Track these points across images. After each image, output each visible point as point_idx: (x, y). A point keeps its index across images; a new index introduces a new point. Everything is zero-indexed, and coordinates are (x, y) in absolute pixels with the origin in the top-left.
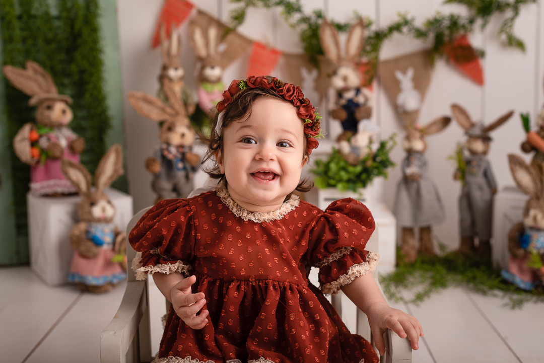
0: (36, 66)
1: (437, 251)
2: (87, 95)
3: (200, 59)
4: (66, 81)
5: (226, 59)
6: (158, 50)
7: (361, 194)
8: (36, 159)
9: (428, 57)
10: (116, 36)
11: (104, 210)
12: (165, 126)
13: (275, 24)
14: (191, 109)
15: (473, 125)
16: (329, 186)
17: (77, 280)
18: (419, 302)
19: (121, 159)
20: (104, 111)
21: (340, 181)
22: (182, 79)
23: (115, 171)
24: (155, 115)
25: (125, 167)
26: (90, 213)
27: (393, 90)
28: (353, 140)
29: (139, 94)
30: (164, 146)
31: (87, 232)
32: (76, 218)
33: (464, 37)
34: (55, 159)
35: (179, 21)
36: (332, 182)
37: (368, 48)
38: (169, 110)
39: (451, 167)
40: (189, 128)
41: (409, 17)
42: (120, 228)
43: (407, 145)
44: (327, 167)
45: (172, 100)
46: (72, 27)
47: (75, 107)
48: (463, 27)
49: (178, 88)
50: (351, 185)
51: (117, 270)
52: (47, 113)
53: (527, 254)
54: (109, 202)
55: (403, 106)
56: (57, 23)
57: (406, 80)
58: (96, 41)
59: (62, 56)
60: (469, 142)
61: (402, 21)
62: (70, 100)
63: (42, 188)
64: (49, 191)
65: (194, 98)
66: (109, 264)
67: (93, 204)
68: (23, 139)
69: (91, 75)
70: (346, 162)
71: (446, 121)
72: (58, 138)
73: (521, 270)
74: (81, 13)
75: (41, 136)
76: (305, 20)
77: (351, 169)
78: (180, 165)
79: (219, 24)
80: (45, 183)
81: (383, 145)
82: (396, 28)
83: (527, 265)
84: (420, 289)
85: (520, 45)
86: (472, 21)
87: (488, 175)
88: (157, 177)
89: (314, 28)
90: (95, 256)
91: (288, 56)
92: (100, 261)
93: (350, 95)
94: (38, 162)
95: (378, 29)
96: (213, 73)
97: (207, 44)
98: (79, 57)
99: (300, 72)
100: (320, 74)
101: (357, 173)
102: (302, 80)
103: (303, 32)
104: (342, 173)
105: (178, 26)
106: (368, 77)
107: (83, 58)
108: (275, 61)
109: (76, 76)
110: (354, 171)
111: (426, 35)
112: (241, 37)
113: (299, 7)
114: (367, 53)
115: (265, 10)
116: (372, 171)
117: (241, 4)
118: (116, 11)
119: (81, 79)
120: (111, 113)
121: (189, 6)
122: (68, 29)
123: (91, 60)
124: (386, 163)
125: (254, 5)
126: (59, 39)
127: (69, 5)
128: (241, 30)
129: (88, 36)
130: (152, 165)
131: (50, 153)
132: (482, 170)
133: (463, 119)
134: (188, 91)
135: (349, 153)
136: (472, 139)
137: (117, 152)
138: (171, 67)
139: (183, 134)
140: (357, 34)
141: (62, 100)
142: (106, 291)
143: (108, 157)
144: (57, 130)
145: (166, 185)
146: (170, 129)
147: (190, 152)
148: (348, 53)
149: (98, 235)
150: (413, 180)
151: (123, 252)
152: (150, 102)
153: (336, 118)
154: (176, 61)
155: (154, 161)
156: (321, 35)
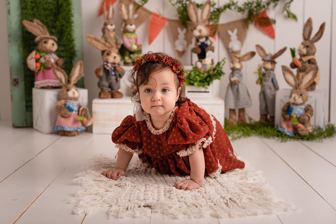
0: (38, 21)
1: (248, 122)
2: (65, 38)
3: (124, 21)
4: (54, 31)
5: (138, 22)
6: (102, 16)
7: (206, 89)
8: (38, 69)
9: (245, 23)
10: (80, 8)
11: (74, 93)
12: (106, 53)
13: (164, 4)
14: (119, 47)
15: (266, 55)
16: (191, 84)
17: (59, 129)
19: (83, 69)
20: (73, 47)
21: (196, 81)
22: (114, 30)
23: (80, 74)
24: (101, 47)
25: (84, 72)
26: (67, 94)
27: (226, 40)
28: (203, 61)
29: (93, 36)
31: (65, 105)
32: (59, 98)
33: (264, 12)
34: (49, 69)
35: (113, 1)
36: (192, 82)
37: (213, 17)
38: (107, 44)
39: (256, 77)
40: (118, 54)
41: (235, 1)
43: (232, 65)
44: (190, 75)
45: (109, 40)
46: (58, 2)
48: (264, 6)
49: (112, 35)
50: (202, 83)
51: (80, 125)
52: (44, 45)
53: (291, 117)
54: (76, 90)
55: (231, 49)
57: (233, 35)
58: (69, 11)
59: (52, 18)
60: (264, 64)
61: (231, 3)
62: (56, 39)
63: (41, 83)
64: (45, 85)
66: (76, 121)
67: (68, 90)
68: (32, 58)
69: (67, 27)
70: (199, 72)
71: (253, 54)
72: (49, 58)
73: (288, 126)
75: (41, 57)
76: (180, 1)
77: (202, 75)
78: (113, 73)
80: (43, 81)
81: (219, 64)
82: (228, 6)
83: (291, 123)
85: (294, 17)
86: (268, 4)
87: (273, 81)
88: (101, 79)
89: (184, 5)
90: (69, 117)
91: (170, 21)
92: (71, 120)
93: (203, 40)
94: (39, 70)
95: (218, 8)
96: (131, 28)
97: (128, 13)
98: (61, 18)
99: (177, 30)
100: (187, 31)
101: (205, 77)
102: (178, 34)
103: (179, 8)
104: (197, 77)
105: (112, 4)
106: (212, 32)
107: (63, 18)
108: (164, 24)
109: (59, 28)
110: (204, 76)
111: (244, 11)
112: (146, 10)
114: (212, 19)
116: (213, 77)
119: (61, 29)
120: (76, 48)
122: (56, 3)
123: (67, 20)
124: (220, 73)
126: (50, 8)
128: (146, 6)
129: (66, 7)
130: (99, 72)
131: (46, 65)
132: (271, 78)
133: (261, 52)
134: (117, 37)
135: (201, 68)
136: (266, 62)
137: (81, 65)
138: (109, 24)
139: (114, 57)
140: (207, 9)
141: (52, 39)
142: (74, 135)
143: (76, 67)
144: (49, 54)
145: (106, 84)
146: (108, 54)
147: (119, 67)
148: (202, 18)
149: (71, 106)
150: (235, 84)
151: (83, 116)
152: (98, 41)
153: (195, 52)
154: (112, 21)
155: (100, 70)
156: (188, 9)
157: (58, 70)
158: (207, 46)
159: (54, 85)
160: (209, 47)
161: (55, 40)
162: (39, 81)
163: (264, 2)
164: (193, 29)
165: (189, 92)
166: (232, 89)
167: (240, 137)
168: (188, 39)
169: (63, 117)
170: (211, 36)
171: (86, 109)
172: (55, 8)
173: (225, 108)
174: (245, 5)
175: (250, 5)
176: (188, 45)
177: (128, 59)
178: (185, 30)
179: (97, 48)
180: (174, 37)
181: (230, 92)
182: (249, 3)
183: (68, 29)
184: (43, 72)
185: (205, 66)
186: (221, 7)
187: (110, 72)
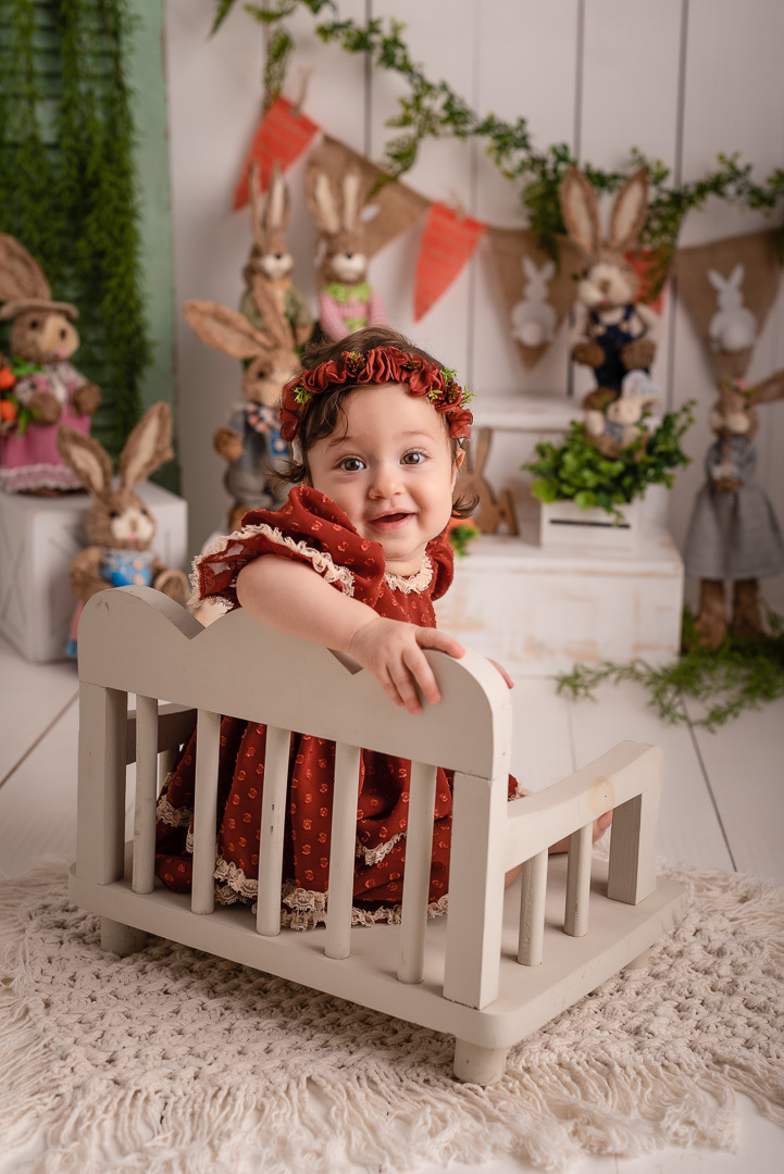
0: (11, 241)
2: (108, 299)
3: (327, 236)
4: (68, 271)
5: (379, 233)
6: (246, 212)
7: (619, 515)
8: (8, 424)
9: (775, 244)
10: (165, 183)
11: (134, 526)
12: (254, 368)
13: (475, 169)
14: (305, 335)
16: (561, 496)
18: (715, 726)
19: (169, 431)
20: (139, 330)
21: (581, 488)
22: (288, 274)
23: (158, 453)
24: (236, 346)
25: (175, 444)
26: (109, 530)
27: (702, 307)
28: (611, 410)
29: (207, 305)
30: (251, 407)
31: (102, 566)
32: (82, 538)
34: (46, 424)
35: (287, 157)
36: (566, 489)
37: (655, 225)
38: (261, 337)
41: (740, 164)
42: (163, 562)
43: (717, 420)
44: (559, 460)
45: (269, 318)
46: (82, 168)
47: (81, 324)
49: (280, 293)
50: (602, 497)
52: (31, 335)
54: (145, 512)
55: (720, 340)
56: (53, 158)
57: (729, 289)
58: (125, 195)
59: (62, 224)
62: (74, 311)
63: (19, 476)
64: (32, 484)
65: (312, 312)
67: (114, 514)
69: (117, 261)
70: (596, 451)
72: (49, 383)
74: (99, 140)
75: (18, 380)
76: (536, 163)
77: (604, 466)
78: (280, 445)
79: (364, 165)
80: (25, 470)
81: (668, 421)
82: (715, 185)
84: (720, 700)
88: (235, 465)
89: (551, 176)
91: (497, 233)
93: (613, 317)
94: (13, 428)
95: (678, 189)
96: (349, 265)
97: (340, 208)
98: (93, 227)
99: (519, 267)
100: (558, 271)
101: (615, 475)
102: (524, 281)
103: (529, 188)
104: (587, 474)
105: (283, 168)
106: (651, 283)
107: (100, 228)
108: (472, 243)
109: (87, 263)
110: (610, 471)
111: (771, 202)
112: (408, 192)
113: (524, 138)
114: (654, 234)
115: (455, 142)
116: (645, 472)
117: (411, 131)
118: (166, 135)
119: (95, 268)
120: (151, 335)
121: (309, 127)
122: (74, 172)
123: (116, 231)
124: (672, 458)
125: (433, 132)
126: (56, 189)
127: (77, 122)
128: (408, 179)
129: (112, 184)
130: (226, 443)
131: (36, 413)
134: (300, 298)
135: (603, 435)
137: (161, 416)
138: (268, 253)
140: (633, 197)
141: (60, 312)
143: (144, 427)
144: (47, 368)
145: (252, 481)
146: (262, 375)
148: (613, 235)
149: (122, 570)
150: (727, 490)
152: (225, 321)
153: (583, 362)
154: (279, 240)
155: (230, 435)
156: (562, 197)
157: (77, 440)
158: (627, 338)
159: (64, 485)
160: (636, 345)
161: (68, 317)
162: (11, 467)
165: (555, 522)
166: (715, 506)
168: (560, 301)
170: (644, 300)
171: (179, 579)
172: (71, 190)
173: (687, 575)
174: (777, 182)
176: (559, 322)
178: (549, 269)
179: (221, 351)
180: (510, 293)
181: (707, 517)
183: (121, 269)
184: (27, 434)
185: (617, 430)
186: (686, 187)
187: (269, 440)
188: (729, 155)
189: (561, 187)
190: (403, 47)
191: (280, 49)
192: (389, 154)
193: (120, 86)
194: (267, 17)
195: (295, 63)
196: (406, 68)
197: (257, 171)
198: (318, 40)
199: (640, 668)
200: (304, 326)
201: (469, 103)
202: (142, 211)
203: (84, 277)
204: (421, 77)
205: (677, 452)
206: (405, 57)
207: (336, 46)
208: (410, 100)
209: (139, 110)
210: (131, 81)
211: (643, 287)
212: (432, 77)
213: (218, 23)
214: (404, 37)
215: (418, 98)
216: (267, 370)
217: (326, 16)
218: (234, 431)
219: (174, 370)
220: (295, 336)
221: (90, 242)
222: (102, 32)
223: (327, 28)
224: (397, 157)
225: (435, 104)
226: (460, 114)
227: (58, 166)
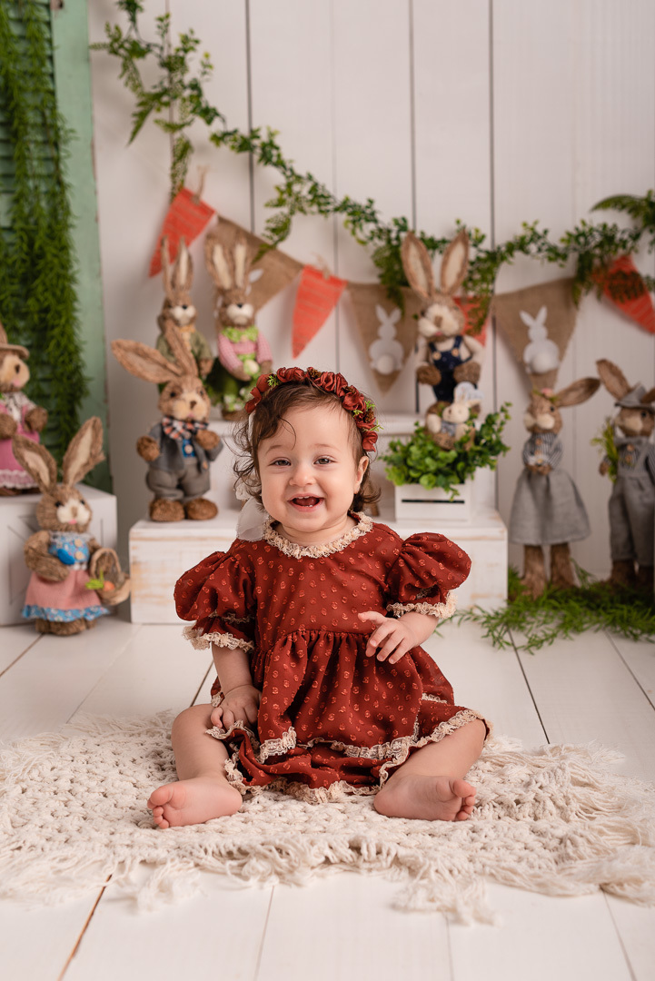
1: (578, 582)
2: (52, 344)
3: (222, 291)
4: (21, 324)
5: (263, 292)
6: (159, 278)
7: (455, 492)
9: (570, 290)
10: (96, 257)
11: (75, 513)
12: (168, 390)
13: (336, 240)
14: (207, 368)
15: (629, 391)
16: (409, 480)
17: (34, 615)
19: (101, 439)
20: (77, 369)
21: (425, 472)
22: (192, 320)
23: (92, 456)
24: (153, 374)
25: (106, 449)
26: (55, 516)
27: (516, 340)
28: (446, 412)
29: (130, 343)
31: (50, 545)
32: (33, 526)
33: (625, 259)
34: (5, 438)
35: (190, 236)
36: (413, 474)
37: (477, 276)
38: (172, 367)
39: (598, 454)
40: (201, 394)
41: (540, 230)
42: (98, 542)
43: (530, 421)
44: (407, 452)
45: (178, 352)
46: (31, 245)
47: (33, 363)
48: (624, 243)
49: (187, 335)
50: (441, 477)
54: (83, 502)
55: (531, 365)
56: (9, 238)
57: (537, 326)
58: (65, 265)
59: (16, 287)
60: (621, 416)
61: (529, 234)
62: (26, 352)
66: (81, 592)
67: (58, 504)
69: (59, 314)
71: (591, 386)
72: (7, 407)
74: (44, 223)
76: (382, 233)
77: (441, 455)
78: (189, 449)
79: (251, 239)
81: (490, 421)
82: (520, 245)
86: (636, 237)
87: (649, 466)
88: (153, 465)
89: (394, 243)
90: (62, 580)
91: (355, 288)
92: (69, 587)
93: (446, 346)
95: (493, 249)
96: (241, 313)
97: (233, 270)
98: (40, 289)
99: (374, 313)
100: (403, 314)
101: (450, 461)
102: (378, 324)
103: (378, 252)
104: (428, 461)
105: (188, 244)
106: (474, 320)
107: (46, 290)
108: (337, 296)
109: (36, 317)
110: (446, 458)
111: (564, 257)
112: (284, 258)
113: (373, 214)
114: (475, 283)
115: (321, 217)
116: (474, 459)
117: (285, 210)
118: (97, 220)
119: (42, 320)
120: (86, 373)
121: (207, 211)
122: (25, 247)
123: (58, 293)
124: (496, 448)
125: (302, 210)
126: (10, 261)
127: (26, 210)
128: (284, 247)
129: (55, 256)
130: (146, 447)
132: (642, 458)
133: (614, 381)
134: (202, 340)
135: (440, 432)
136: (626, 412)
138: (177, 305)
139: (193, 402)
140: (457, 254)
141: (14, 352)
142: (77, 633)
143: (82, 436)
144: (6, 396)
145: (168, 479)
146: (173, 395)
147: (204, 430)
148: (443, 284)
149: (66, 548)
150: (540, 474)
151: (102, 577)
152: (144, 355)
153: (426, 382)
154: (186, 295)
155: (150, 441)
156: (403, 256)
157: (28, 446)
158: (458, 361)
159: (19, 486)
160: (465, 366)
161: (21, 356)
163: (623, 232)
164: (418, 313)
165: (405, 501)
166: (532, 488)
167: (550, 638)
168: (406, 337)
169: (44, 580)
170: (469, 333)
171: (111, 554)
172: (24, 261)
174: (569, 241)
175: (582, 240)
176: (406, 355)
177: (235, 402)
178: (397, 314)
179: (141, 377)
180: (367, 334)
181: (526, 495)
182: (583, 234)
183: (63, 321)
185: (451, 427)
186: (499, 248)
187: (180, 445)
188: (530, 224)
189: (402, 249)
190: (277, 148)
191: (182, 152)
192: (267, 229)
193: (60, 183)
194: (172, 127)
195: (194, 163)
196: (280, 164)
197: (167, 244)
198: (212, 145)
199: (477, 612)
200: (207, 360)
201: (330, 189)
202: (77, 276)
203: (34, 329)
204: (292, 170)
205: (499, 442)
206: (279, 156)
207: (225, 149)
208: (283, 188)
209: (74, 200)
210: (67, 179)
211: (469, 323)
212: (301, 170)
213: (135, 133)
214: (277, 141)
215: (289, 185)
216: (177, 391)
217: (217, 126)
218: (153, 439)
219: (106, 401)
220: (199, 368)
221: (38, 300)
222: (45, 142)
223: (219, 135)
224: (274, 230)
225: (303, 190)
226: (322, 196)
227: (12, 244)
